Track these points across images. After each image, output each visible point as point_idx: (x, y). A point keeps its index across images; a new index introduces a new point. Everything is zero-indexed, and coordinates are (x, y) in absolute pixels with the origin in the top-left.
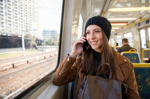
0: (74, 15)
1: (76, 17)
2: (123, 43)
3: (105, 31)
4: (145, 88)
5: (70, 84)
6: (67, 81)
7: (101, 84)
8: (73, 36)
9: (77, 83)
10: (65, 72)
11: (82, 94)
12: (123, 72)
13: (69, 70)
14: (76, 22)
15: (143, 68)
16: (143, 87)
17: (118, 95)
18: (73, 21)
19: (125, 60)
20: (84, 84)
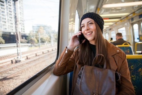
0: (71, 13)
1: (72, 14)
2: (118, 37)
3: (97, 23)
4: (138, 78)
5: (69, 74)
6: (66, 71)
7: (96, 73)
8: (70, 32)
9: (75, 73)
10: (64, 64)
11: (80, 82)
12: (116, 62)
13: (67, 61)
14: (72, 19)
15: (136, 59)
16: (135, 77)
17: (112, 82)
18: (70, 19)
19: (118, 51)
20: (81, 74)
